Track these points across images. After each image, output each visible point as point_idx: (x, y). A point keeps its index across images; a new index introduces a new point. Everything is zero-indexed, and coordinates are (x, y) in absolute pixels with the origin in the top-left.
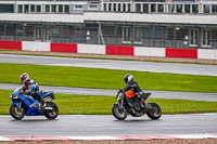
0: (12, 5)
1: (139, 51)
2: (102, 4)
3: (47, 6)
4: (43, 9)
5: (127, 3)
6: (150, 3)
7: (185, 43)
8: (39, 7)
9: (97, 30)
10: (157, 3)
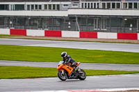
0: (23, 5)
1: (100, 35)
2: (81, 3)
3: (46, 6)
4: (43, 7)
5: (96, 3)
6: (111, 2)
7: (131, 29)
8: (40, 6)
9: (75, 21)
10: (116, 2)
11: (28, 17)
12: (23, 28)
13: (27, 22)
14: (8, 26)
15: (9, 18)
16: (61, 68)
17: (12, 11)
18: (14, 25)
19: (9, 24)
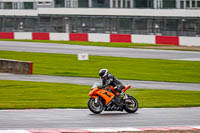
11: (182, 18)
12: (174, 34)
13: (180, 26)
14: (153, 31)
15: (154, 20)
16: (94, 94)
17: (159, 10)
18: (161, 30)
19: (153, 28)
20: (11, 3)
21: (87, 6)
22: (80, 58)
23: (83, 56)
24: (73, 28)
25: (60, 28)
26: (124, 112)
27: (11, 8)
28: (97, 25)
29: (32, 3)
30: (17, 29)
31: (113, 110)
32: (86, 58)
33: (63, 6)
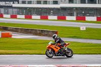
20: (46, 1)
21: (85, 3)
22: (81, 29)
23: (83, 28)
24: (78, 14)
25: (71, 14)
26: (65, 57)
27: (46, 4)
28: (90, 12)
29: (57, 1)
30: (49, 14)
31: (59, 56)
32: (85, 29)
33: (73, 3)
